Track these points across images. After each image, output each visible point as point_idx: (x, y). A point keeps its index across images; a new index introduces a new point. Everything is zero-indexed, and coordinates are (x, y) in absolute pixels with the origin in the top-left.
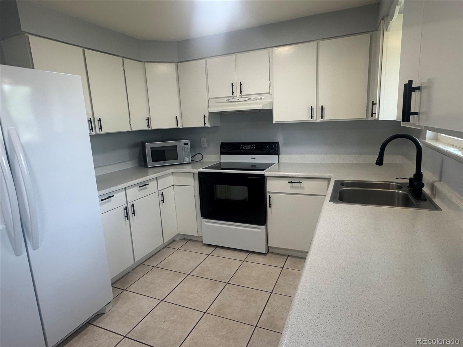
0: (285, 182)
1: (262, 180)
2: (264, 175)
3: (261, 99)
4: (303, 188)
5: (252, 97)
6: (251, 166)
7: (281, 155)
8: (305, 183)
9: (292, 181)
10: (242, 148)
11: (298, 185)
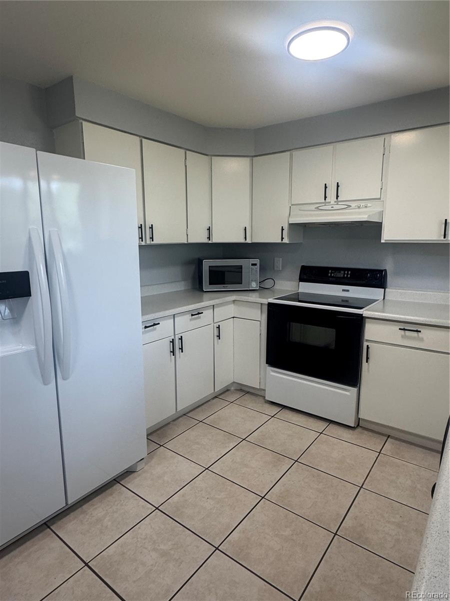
0: (395, 328)
1: (359, 321)
2: (362, 315)
3: (366, 207)
4: (422, 340)
5: (353, 205)
6: (342, 301)
7: (389, 288)
8: (426, 333)
9: (406, 328)
10: (331, 275)
11: (415, 334)
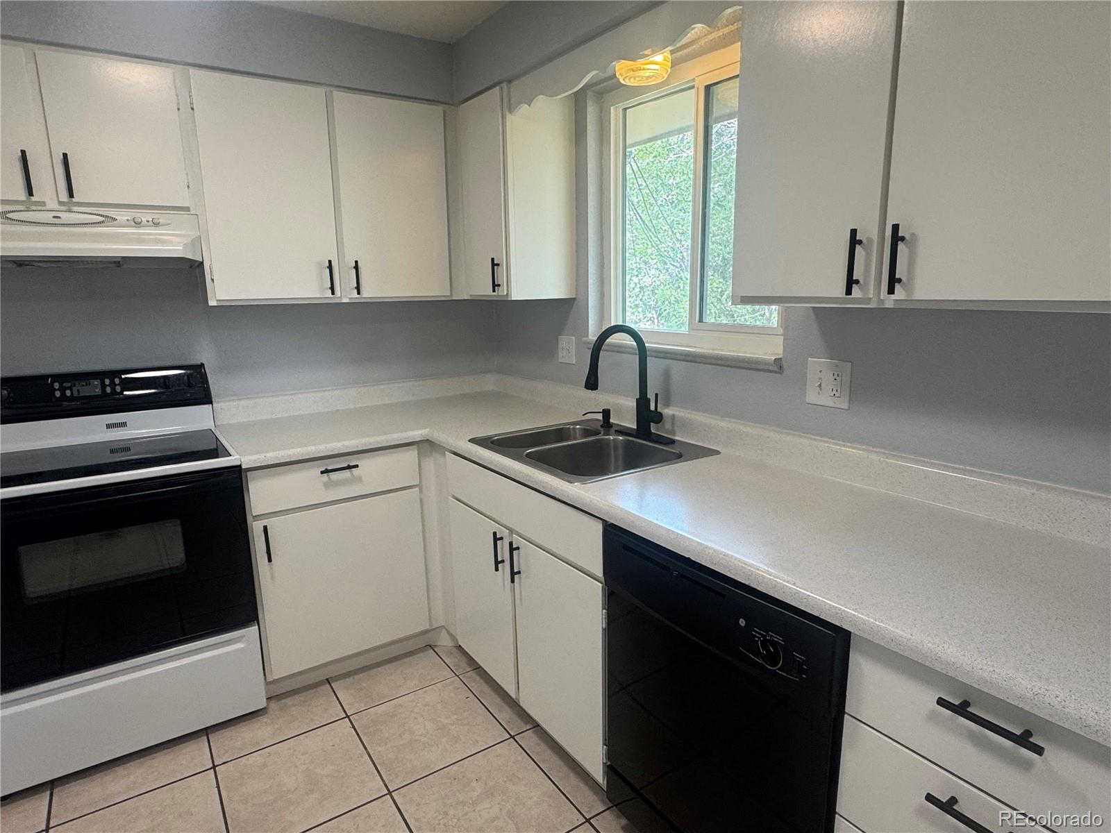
0: (314, 472)
2: (240, 466)
3: (157, 225)
4: (360, 479)
5: (122, 216)
6: (112, 451)
7: (218, 402)
8: (367, 465)
9: (329, 468)
10: (63, 393)
11: (347, 473)
